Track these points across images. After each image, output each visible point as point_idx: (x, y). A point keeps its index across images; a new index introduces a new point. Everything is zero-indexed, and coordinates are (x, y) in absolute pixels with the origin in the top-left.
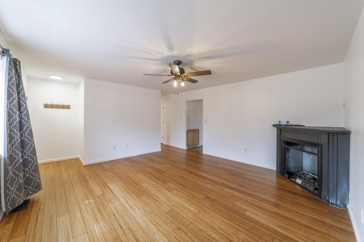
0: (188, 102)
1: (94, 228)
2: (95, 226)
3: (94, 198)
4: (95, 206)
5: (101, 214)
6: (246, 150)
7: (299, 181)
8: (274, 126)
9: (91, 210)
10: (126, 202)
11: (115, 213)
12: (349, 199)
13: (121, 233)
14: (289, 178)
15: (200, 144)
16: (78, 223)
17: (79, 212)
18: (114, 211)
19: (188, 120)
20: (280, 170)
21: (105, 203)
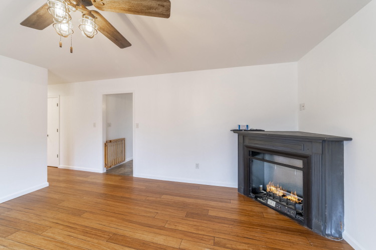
0: (107, 96)
6: (197, 166)
7: (272, 203)
8: (235, 131)
12: (344, 224)
14: (256, 198)
15: (127, 160)
19: (107, 125)
20: (244, 189)
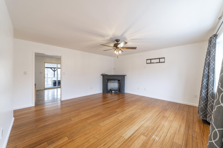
1: (167, 124)
2: (166, 125)
3: (151, 137)
4: (156, 132)
5: (159, 126)
8: (101, 75)
9: (160, 132)
10: (143, 121)
11: (153, 122)
13: (160, 117)
16: (171, 131)
17: (167, 136)
18: (153, 123)
21: (150, 129)
